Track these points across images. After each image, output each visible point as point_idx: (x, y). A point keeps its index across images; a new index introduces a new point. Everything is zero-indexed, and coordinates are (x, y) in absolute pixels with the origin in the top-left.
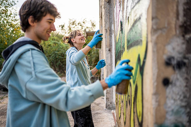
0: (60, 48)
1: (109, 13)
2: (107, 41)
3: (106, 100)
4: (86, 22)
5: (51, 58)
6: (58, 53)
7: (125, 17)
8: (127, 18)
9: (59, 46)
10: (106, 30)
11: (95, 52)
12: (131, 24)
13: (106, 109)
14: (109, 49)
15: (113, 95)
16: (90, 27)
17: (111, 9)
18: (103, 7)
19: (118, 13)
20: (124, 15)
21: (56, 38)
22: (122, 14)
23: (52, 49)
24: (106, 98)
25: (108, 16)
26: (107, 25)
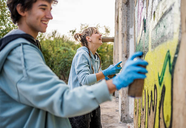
0: (71, 55)
1: (127, 16)
2: (124, 47)
3: (121, 112)
4: (100, 28)
5: (60, 66)
6: (68, 60)
7: (149, 13)
8: (153, 13)
9: (69, 53)
10: (123, 34)
11: (109, 60)
12: (157, 19)
13: (121, 122)
14: (125, 56)
15: (129, 107)
16: (104, 33)
17: (129, 11)
18: (120, 9)
19: (140, 11)
20: (148, 11)
21: (66, 44)
22: (146, 11)
23: (62, 55)
24: (122, 110)
25: (126, 19)
26: (124, 29)
